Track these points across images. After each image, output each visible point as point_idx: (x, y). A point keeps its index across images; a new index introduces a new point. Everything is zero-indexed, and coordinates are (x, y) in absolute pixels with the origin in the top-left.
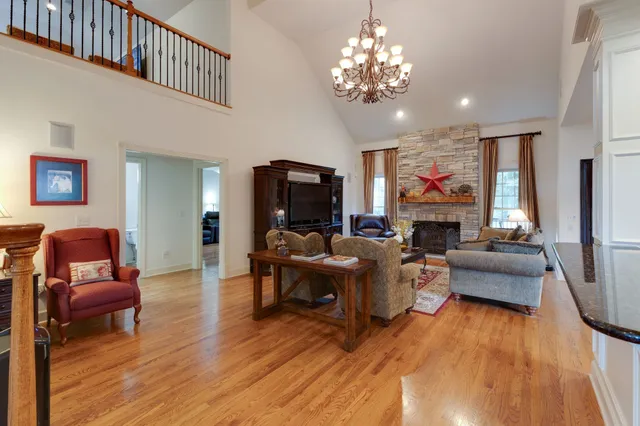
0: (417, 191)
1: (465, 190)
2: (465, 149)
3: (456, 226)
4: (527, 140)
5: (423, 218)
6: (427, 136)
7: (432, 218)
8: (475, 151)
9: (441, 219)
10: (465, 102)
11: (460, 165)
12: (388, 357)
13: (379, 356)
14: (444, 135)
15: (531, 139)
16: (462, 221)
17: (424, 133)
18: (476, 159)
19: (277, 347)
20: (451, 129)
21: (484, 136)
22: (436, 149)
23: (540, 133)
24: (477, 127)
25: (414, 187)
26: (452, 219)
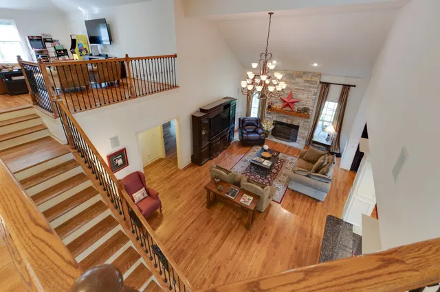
0: (278, 105)
1: (306, 110)
2: (310, 87)
3: (297, 127)
4: (346, 88)
5: (279, 120)
6: (289, 74)
7: (284, 121)
8: (316, 90)
9: (289, 122)
10: (315, 65)
11: (305, 96)
12: (262, 233)
13: (259, 233)
14: (299, 76)
15: (349, 89)
16: (301, 125)
17: (287, 72)
18: (315, 94)
19: (221, 227)
20: (304, 73)
21: (323, 80)
22: (293, 84)
23: (355, 86)
24: (320, 75)
25: (277, 103)
26: (295, 123)
